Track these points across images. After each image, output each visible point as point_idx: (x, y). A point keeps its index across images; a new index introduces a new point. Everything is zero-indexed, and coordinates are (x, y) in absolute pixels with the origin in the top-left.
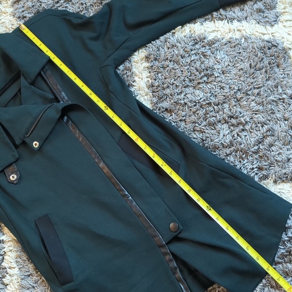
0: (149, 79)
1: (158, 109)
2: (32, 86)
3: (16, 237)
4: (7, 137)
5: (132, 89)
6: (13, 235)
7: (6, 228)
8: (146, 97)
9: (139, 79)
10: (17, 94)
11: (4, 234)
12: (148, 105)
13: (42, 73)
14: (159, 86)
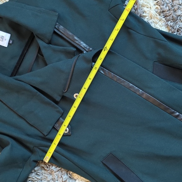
0: (157, 6)
1: (176, 30)
2: (51, 45)
3: (88, 179)
4: (46, 98)
5: (146, 20)
6: (84, 179)
7: (75, 174)
8: (160, 23)
9: (148, 9)
10: (37, 56)
11: (75, 180)
12: (165, 29)
13: (56, 30)
14: (170, 10)
